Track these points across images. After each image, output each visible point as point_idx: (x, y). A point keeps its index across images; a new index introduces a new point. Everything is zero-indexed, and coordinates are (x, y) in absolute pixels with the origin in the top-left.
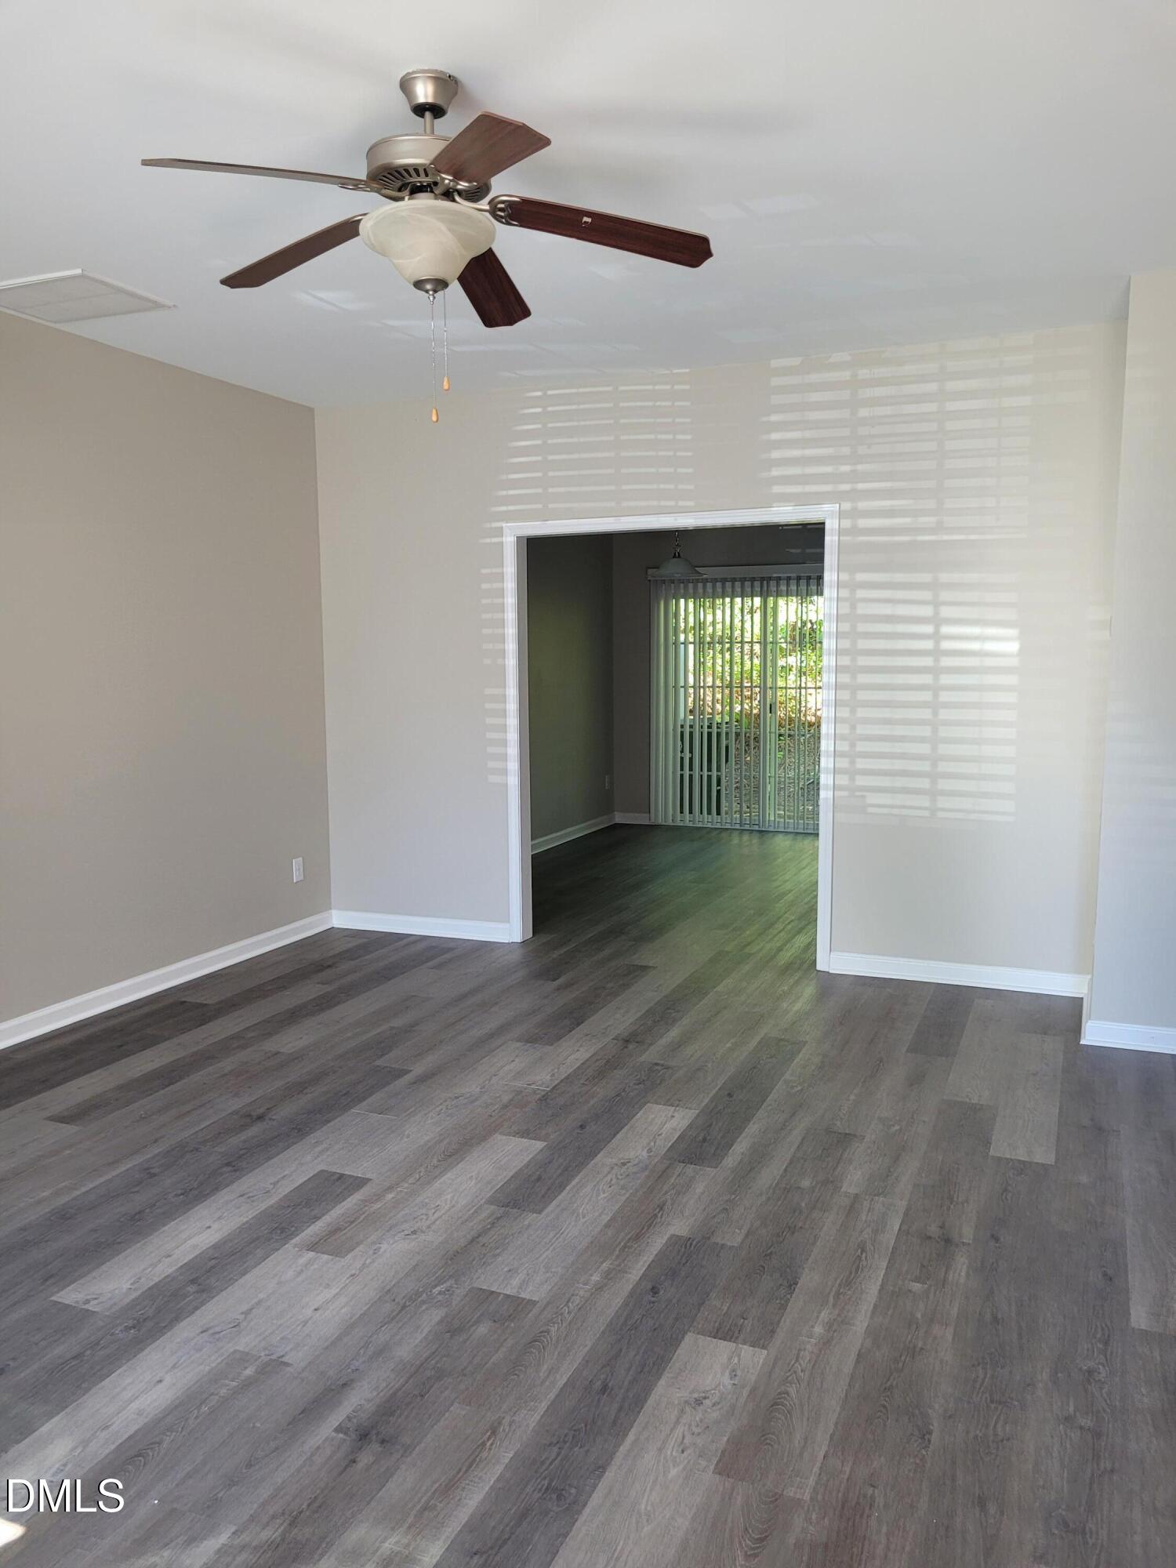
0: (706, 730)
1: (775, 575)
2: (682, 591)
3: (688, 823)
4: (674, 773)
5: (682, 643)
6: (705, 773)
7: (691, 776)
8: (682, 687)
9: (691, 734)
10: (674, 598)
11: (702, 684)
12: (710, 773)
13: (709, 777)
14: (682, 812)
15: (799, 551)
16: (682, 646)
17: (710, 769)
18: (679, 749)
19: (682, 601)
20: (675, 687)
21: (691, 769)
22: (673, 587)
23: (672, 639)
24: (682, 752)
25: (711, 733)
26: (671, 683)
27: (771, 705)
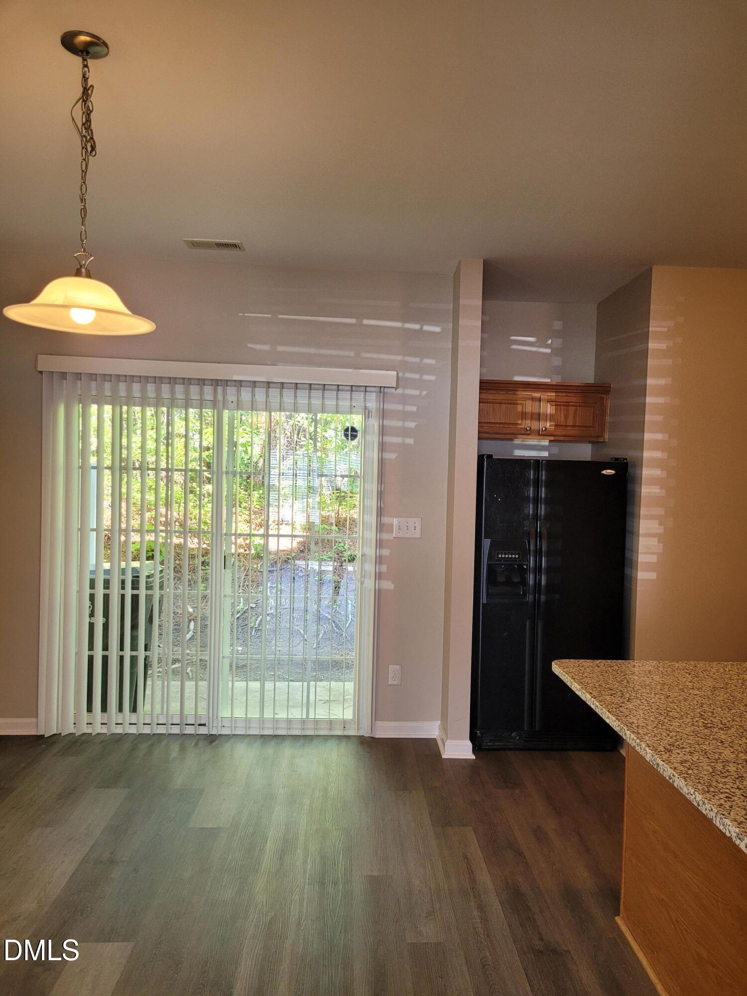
0: (129, 592)
1: (235, 378)
2: (94, 393)
3: (99, 729)
4: (78, 654)
5: (94, 468)
6: (127, 653)
7: (105, 659)
8: (92, 530)
9: (106, 598)
10: (80, 401)
11: (124, 526)
12: (134, 653)
13: (134, 660)
14: (90, 709)
15: (266, 347)
16: (94, 472)
17: (134, 647)
18: (87, 612)
19: (94, 408)
20: (82, 530)
21: (105, 647)
22: (79, 385)
23: (76, 461)
24: (92, 615)
25: (137, 596)
26: (76, 524)
27: (225, 556)
